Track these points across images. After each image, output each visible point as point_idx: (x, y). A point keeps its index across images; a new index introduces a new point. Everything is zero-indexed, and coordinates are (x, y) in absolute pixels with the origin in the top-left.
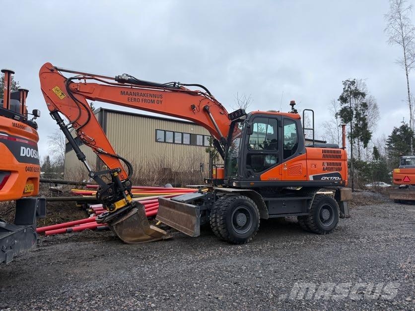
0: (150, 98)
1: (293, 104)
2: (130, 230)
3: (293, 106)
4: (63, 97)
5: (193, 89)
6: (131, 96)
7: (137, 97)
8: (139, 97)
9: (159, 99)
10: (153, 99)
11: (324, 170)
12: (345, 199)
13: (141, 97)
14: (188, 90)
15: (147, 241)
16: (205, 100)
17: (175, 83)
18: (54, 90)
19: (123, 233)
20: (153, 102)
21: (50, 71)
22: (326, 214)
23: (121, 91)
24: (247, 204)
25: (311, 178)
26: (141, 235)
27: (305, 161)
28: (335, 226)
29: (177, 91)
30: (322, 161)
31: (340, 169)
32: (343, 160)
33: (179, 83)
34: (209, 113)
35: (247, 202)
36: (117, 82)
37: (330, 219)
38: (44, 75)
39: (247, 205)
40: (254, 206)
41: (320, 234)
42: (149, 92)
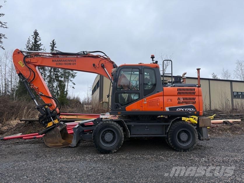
0: (69, 62)
1: (153, 57)
2: (51, 139)
3: (153, 59)
4: (23, 66)
5: (95, 54)
6: (58, 62)
7: (61, 62)
8: (62, 62)
9: (74, 62)
10: (70, 62)
11: (179, 103)
12: (203, 125)
13: (64, 62)
14: (92, 55)
15: (60, 147)
16: (103, 60)
17: (84, 52)
18: (19, 63)
19: (47, 141)
20: (70, 64)
21: (18, 53)
22: (184, 136)
23: (53, 60)
24: (113, 126)
25: (167, 109)
26: (57, 143)
27: (163, 97)
28: (193, 146)
29: (86, 56)
30: (177, 97)
31: (195, 103)
32: (197, 96)
33: (86, 52)
34: (104, 68)
35: (113, 125)
36: (51, 55)
37: (188, 140)
38: (15, 55)
39: (113, 128)
40: (119, 129)
41: (178, 151)
42: (68, 59)
